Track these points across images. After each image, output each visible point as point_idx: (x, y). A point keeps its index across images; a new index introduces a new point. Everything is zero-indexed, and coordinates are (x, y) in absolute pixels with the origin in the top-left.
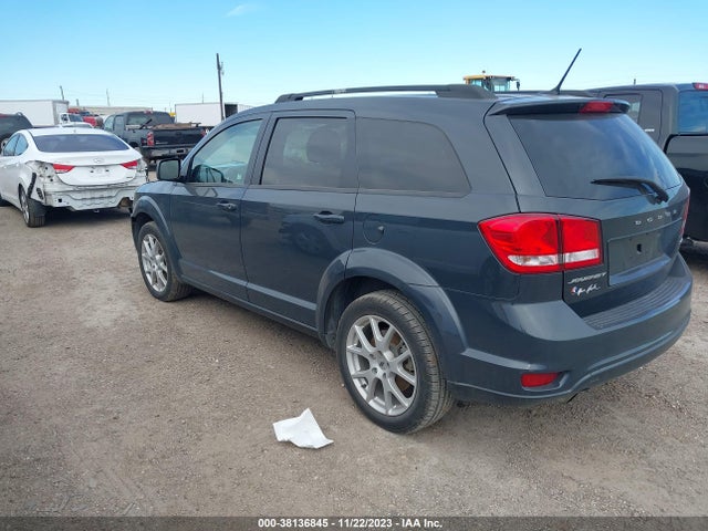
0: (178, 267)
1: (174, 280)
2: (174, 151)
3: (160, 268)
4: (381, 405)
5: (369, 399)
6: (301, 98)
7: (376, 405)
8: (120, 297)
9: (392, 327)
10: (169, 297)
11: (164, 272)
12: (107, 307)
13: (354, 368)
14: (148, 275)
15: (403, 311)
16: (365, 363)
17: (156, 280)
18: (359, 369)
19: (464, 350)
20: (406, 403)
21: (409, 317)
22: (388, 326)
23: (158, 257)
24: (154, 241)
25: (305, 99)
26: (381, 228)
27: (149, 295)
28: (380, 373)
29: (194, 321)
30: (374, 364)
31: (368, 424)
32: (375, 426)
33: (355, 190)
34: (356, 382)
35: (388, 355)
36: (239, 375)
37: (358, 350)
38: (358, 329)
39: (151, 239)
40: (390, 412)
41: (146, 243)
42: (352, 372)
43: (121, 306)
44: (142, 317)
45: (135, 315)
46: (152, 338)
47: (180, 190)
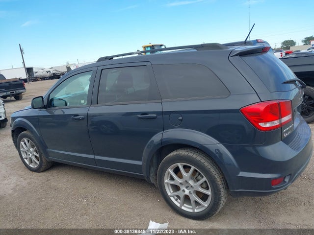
0: (46, 153)
1: (44, 161)
2: (9, 93)
3: (33, 155)
4: (189, 208)
5: (181, 206)
6: (112, 58)
7: (186, 208)
8: (10, 174)
9: (193, 168)
10: (41, 170)
11: (36, 157)
12: (6, 182)
13: (169, 192)
14: (25, 160)
15: (199, 158)
16: (176, 188)
17: (31, 161)
18: (172, 192)
19: (239, 173)
20: (206, 204)
21: (203, 161)
22: (190, 167)
23: (31, 149)
24: (28, 141)
25: (114, 58)
26: (181, 118)
27: (27, 171)
28: (187, 192)
29: (61, 180)
30: (183, 188)
31: (183, 219)
32: (186, 219)
33: (160, 101)
34: (172, 199)
35: (191, 182)
36: (101, 206)
37: (172, 182)
38: (170, 171)
39: (26, 141)
40: (196, 211)
41: (22, 143)
42: (169, 194)
43: (13, 180)
44: (29, 184)
45: (24, 183)
46: (41, 195)
47: (43, 112)
